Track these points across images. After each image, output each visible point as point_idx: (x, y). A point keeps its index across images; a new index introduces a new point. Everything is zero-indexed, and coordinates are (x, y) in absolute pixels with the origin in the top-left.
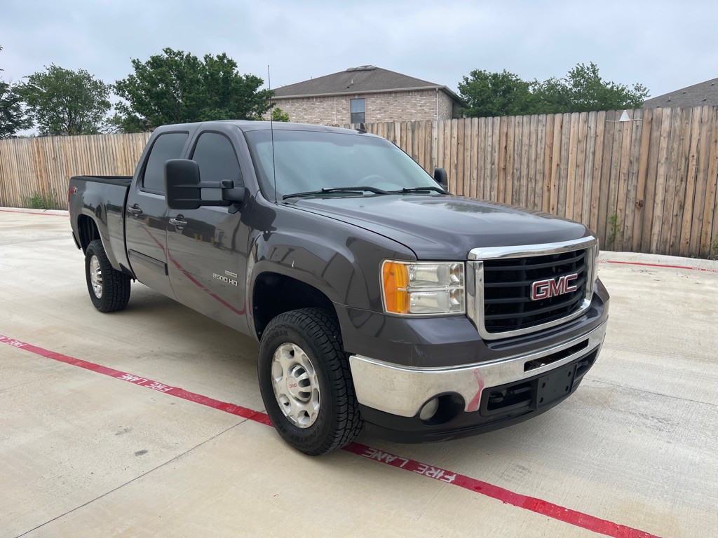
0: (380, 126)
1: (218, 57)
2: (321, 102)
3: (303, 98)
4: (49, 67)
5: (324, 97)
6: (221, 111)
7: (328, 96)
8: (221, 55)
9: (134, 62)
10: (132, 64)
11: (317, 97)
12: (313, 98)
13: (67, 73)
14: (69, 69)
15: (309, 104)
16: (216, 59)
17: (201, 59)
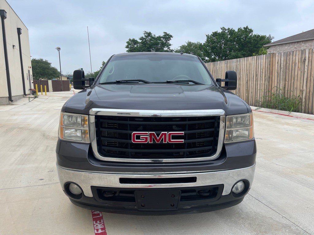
0: (298, 52)
1: (244, 28)
2: (305, 43)
3: (295, 42)
4: (187, 42)
5: (307, 41)
6: (238, 53)
7: (309, 40)
8: (246, 27)
9: (207, 36)
10: (206, 37)
11: (302, 41)
12: (300, 42)
13: (193, 44)
14: (194, 42)
15: (298, 45)
16: (243, 29)
17: (236, 30)
